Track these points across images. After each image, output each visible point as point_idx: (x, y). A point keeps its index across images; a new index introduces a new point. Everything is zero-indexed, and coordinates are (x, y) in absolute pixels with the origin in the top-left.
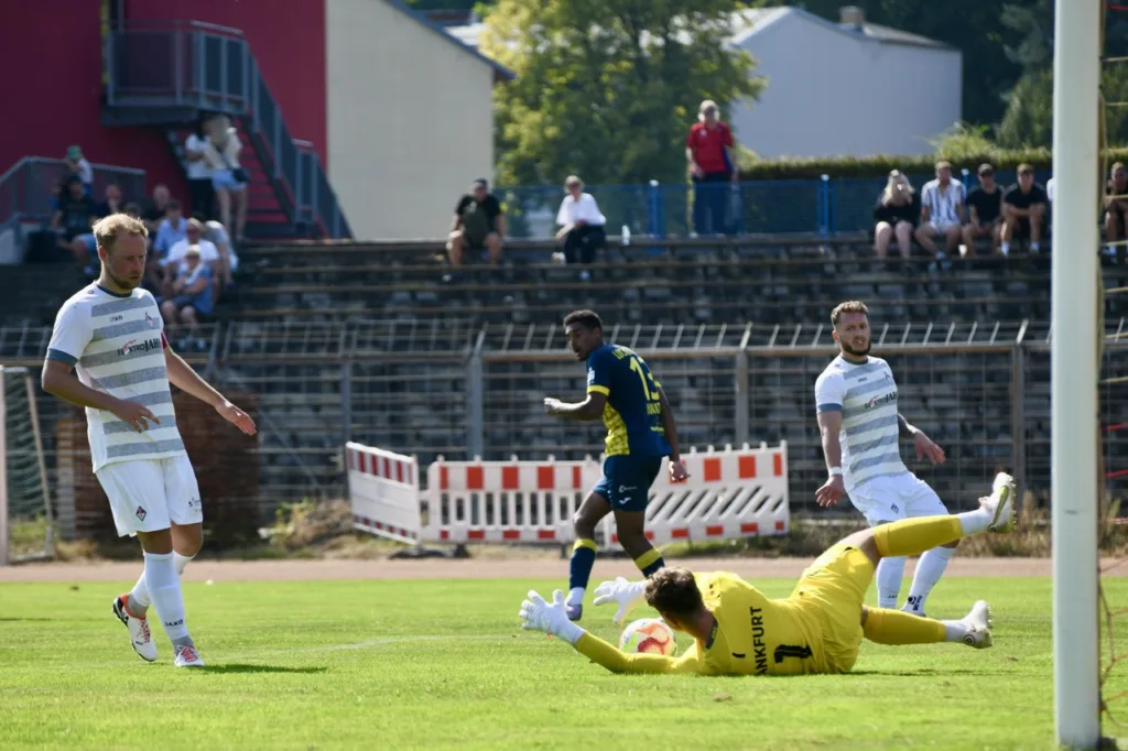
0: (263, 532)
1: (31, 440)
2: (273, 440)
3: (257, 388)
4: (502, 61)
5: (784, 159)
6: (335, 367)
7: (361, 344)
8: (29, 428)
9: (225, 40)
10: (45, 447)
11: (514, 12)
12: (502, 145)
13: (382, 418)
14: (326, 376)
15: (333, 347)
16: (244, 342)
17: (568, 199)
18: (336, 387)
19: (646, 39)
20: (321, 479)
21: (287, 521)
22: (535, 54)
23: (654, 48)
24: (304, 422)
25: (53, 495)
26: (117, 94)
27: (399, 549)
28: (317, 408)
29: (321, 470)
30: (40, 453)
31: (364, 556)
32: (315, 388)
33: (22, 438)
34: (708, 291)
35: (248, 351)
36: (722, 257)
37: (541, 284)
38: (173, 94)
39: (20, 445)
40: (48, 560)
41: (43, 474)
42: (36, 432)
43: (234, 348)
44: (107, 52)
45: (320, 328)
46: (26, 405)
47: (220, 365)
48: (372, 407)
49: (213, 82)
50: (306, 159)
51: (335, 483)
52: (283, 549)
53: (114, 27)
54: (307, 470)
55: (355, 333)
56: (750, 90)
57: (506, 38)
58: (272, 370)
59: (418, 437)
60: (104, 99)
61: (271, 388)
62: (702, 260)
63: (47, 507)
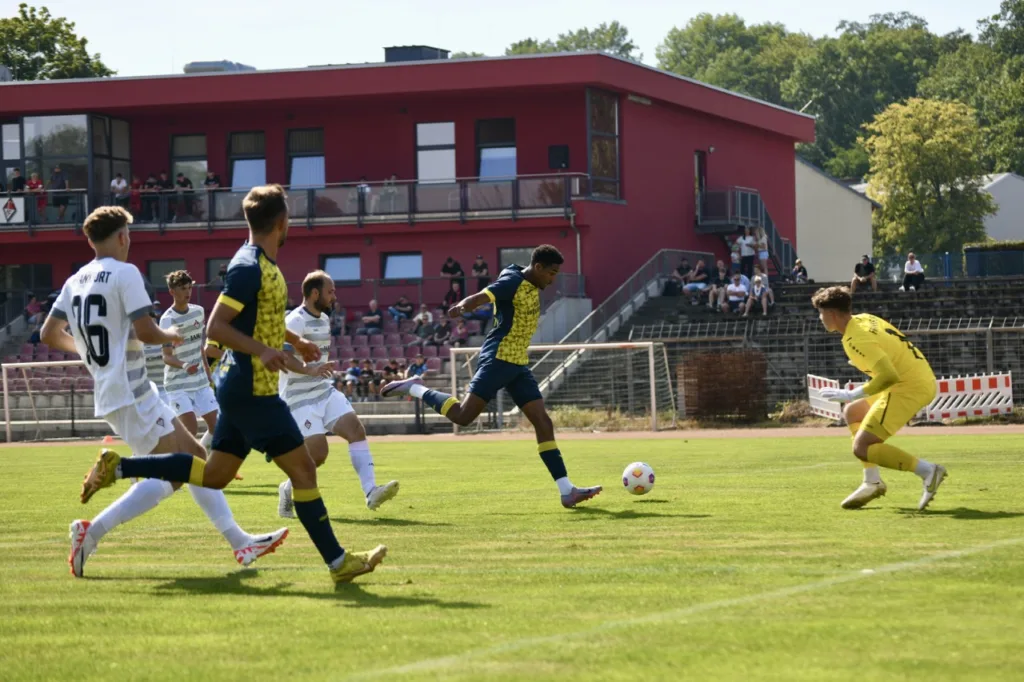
0: (770, 415)
1: (666, 375)
2: (773, 374)
3: (765, 350)
4: (877, 200)
5: (1007, 241)
6: (801, 340)
7: (813, 329)
8: (665, 370)
9: (749, 194)
10: (672, 378)
11: (882, 178)
12: (876, 237)
13: (823, 363)
14: (797, 344)
15: (800, 331)
16: (760, 329)
17: (908, 262)
18: (801, 349)
19: (942, 188)
20: (795, 391)
21: (781, 411)
22: (891, 196)
23: (947, 193)
24: (787, 365)
25: (676, 400)
26: (702, 220)
27: (832, 422)
28: (793, 359)
29: (795, 387)
30: (669, 381)
31: (816, 426)
32: (792, 349)
33: (662, 375)
34: (974, 302)
35: (761, 333)
36: (979, 286)
37: (895, 300)
38: (727, 219)
39: (661, 378)
40: (674, 429)
41: (671, 390)
42: (668, 372)
43: (755, 333)
44: (698, 202)
45: (793, 322)
46: (663, 360)
47: (749, 340)
48: (818, 358)
49: (745, 213)
50: (787, 246)
51: (802, 393)
52: (779, 423)
53: (701, 190)
54: (789, 387)
55: (810, 325)
56: (992, 211)
57: (878, 190)
58: (772, 342)
59: (840, 371)
60: (696, 222)
61: (772, 350)
62: (970, 288)
63: (673, 405)
